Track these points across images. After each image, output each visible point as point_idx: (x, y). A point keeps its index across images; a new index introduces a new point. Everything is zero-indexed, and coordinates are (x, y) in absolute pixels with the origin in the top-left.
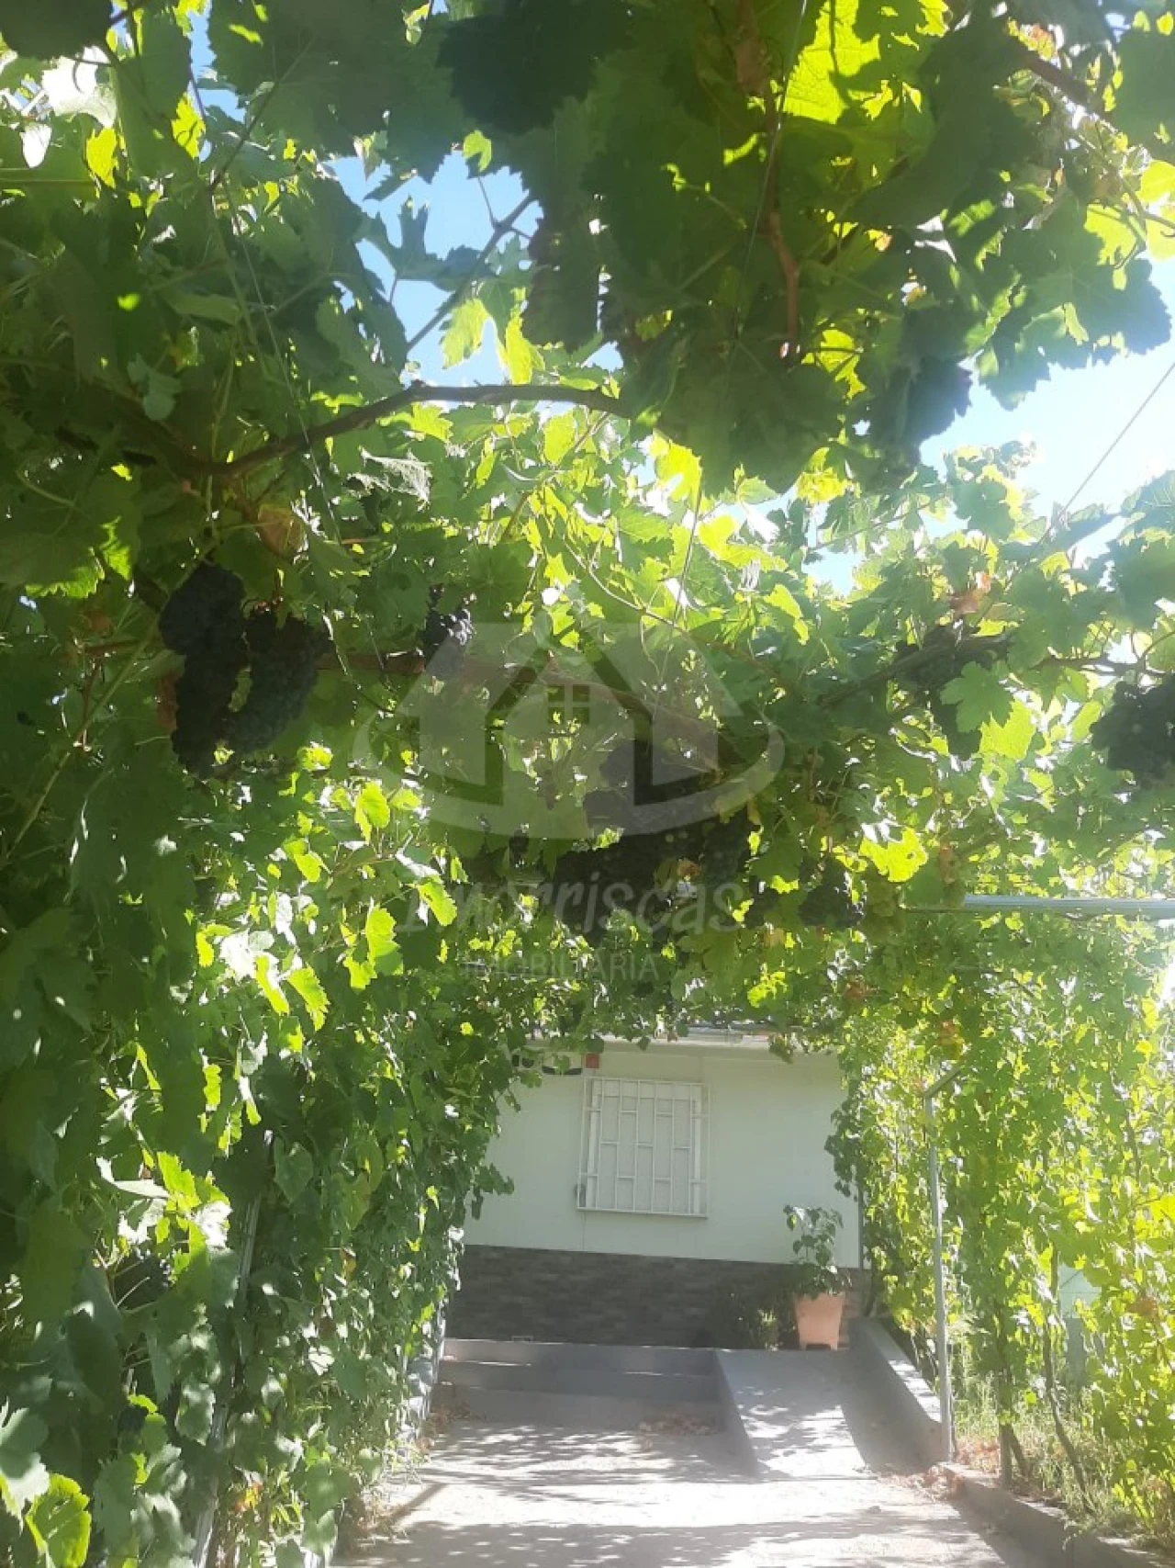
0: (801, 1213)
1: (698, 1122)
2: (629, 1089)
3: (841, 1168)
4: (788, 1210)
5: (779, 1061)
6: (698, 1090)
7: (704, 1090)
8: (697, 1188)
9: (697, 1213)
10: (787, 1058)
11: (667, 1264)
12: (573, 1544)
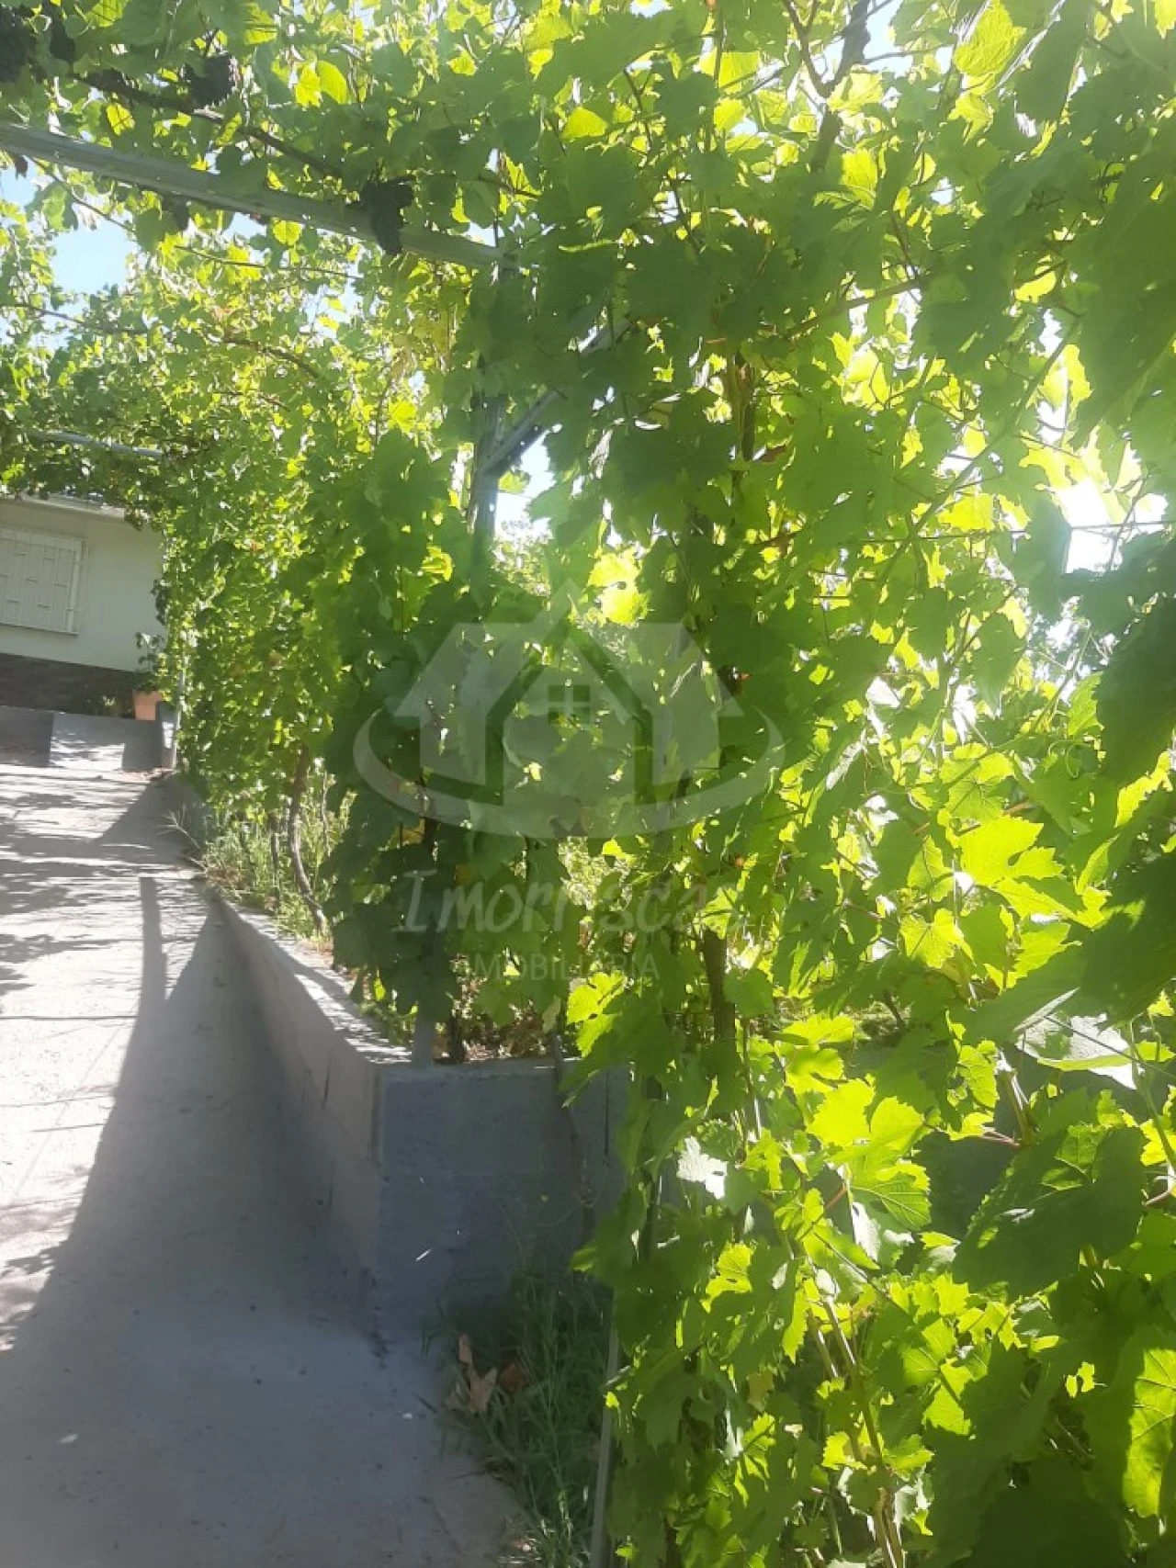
0: (147, 638)
1: (77, 567)
2: (21, 536)
3: (160, 605)
4: (139, 637)
5: (130, 527)
6: (78, 543)
7: (83, 545)
8: (71, 615)
9: (69, 630)
10: (137, 527)
11: (45, 664)
12: (8, 875)
